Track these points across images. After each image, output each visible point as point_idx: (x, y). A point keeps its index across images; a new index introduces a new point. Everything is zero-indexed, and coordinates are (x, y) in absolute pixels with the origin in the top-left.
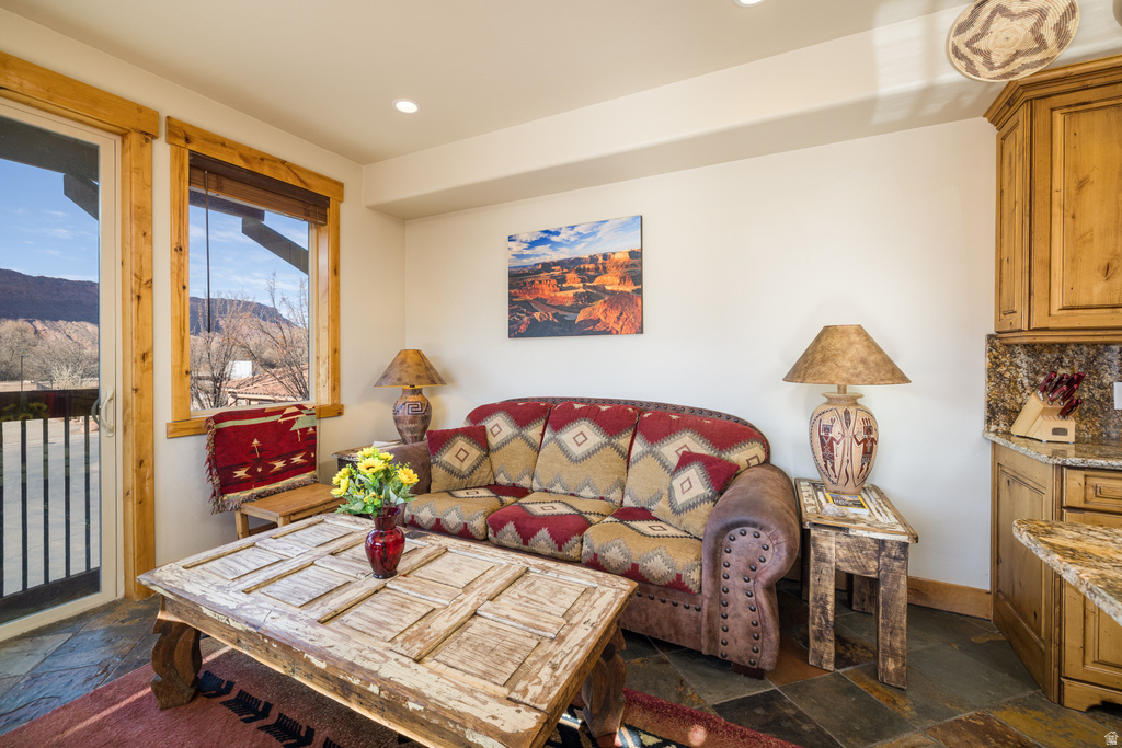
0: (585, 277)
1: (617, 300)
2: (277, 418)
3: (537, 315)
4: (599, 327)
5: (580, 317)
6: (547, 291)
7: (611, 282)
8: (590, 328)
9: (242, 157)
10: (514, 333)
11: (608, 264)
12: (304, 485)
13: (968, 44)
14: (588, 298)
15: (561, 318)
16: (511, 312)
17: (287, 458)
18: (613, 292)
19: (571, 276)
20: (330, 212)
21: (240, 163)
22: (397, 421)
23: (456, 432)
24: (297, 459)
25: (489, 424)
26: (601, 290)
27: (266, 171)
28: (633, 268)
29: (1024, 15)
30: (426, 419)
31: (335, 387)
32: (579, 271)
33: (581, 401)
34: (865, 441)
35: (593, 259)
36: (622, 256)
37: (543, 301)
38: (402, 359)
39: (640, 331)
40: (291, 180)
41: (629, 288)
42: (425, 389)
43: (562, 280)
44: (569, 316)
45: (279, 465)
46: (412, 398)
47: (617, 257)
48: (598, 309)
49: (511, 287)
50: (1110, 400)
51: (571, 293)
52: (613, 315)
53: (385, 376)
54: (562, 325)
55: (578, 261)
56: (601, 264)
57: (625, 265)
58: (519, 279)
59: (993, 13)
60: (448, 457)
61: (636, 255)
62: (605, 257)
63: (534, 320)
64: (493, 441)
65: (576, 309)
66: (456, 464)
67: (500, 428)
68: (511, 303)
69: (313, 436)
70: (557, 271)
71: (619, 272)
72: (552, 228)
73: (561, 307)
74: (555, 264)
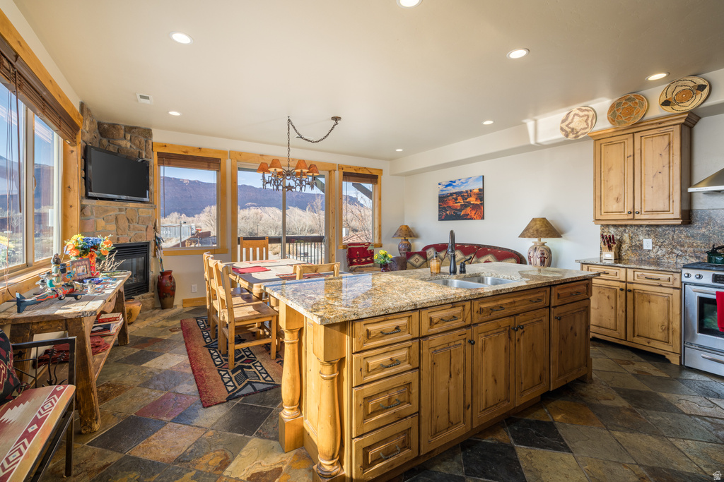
0: (464, 198)
1: (475, 207)
2: (363, 246)
3: (448, 212)
4: (469, 217)
5: (462, 213)
6: (451, 203)
7: (473, 200)
8: (466, 217)
9: (355, 170)
10: (440, 219)
11: (472, 194)
12: (370, 267)
13: (567, 126)
14: (464, 206)
15: (456, 213)
16: (439, 211)
17: (366, 258)
18: (473, 204)
19: (459, 198)
20: (379, 180)
21: (354, 172)
22: (399, 250)
23: (416, 253)
24: (368, 259)
25: (428, 251)
26: (469, 203)
27: (360, 172)
28: (480, 195)
29: (583, 116)
30: (409, 249)
31: (380, 238)
32: (462, 196)
33: (467, 244)
34: (541, 257)
35: (467, 192)
36: (476, 191)
37: (450, 207)
38: (400, 229)
39: (483, 218)
40: (368, 173)
41: (478, 203)
42: (409, 239)
43: (456, 199)
44: (459, 213)
45: (364, 260)
46: (404, 242)
47: (474, 191)
48: (468, 210)
49: (439, 202)
50: (642, 245)
51: (459, 204)
52: (474, 212)
53: (395, 234)
54: (456, 216)
55: (462, 192)
56: (469, 194)
57: (477, 194)
58: (442, 199)
59: (574, 116)
60: (412, 260)
61: (482, 190)
62: (471, 191)
63: (447, 214)
64: (428, 257)
65: (461, 210)
66: (415, 263)
67: (431, 252)
68: (439, 208)
69: (373, 253)
70: (455, 196)
71: (476, 197)
72: (453, 180)
73: (456, 209)
74: (454, 193)
